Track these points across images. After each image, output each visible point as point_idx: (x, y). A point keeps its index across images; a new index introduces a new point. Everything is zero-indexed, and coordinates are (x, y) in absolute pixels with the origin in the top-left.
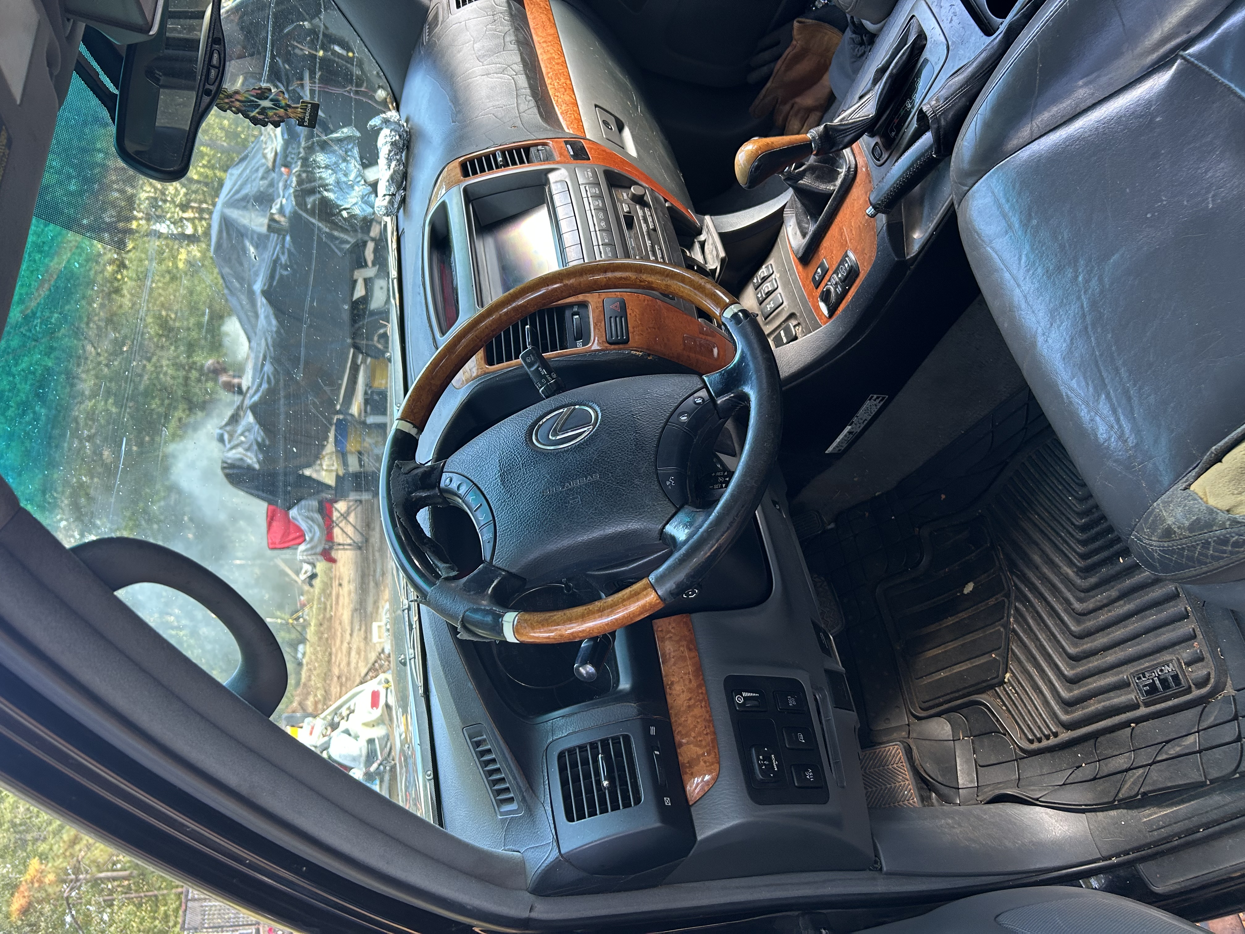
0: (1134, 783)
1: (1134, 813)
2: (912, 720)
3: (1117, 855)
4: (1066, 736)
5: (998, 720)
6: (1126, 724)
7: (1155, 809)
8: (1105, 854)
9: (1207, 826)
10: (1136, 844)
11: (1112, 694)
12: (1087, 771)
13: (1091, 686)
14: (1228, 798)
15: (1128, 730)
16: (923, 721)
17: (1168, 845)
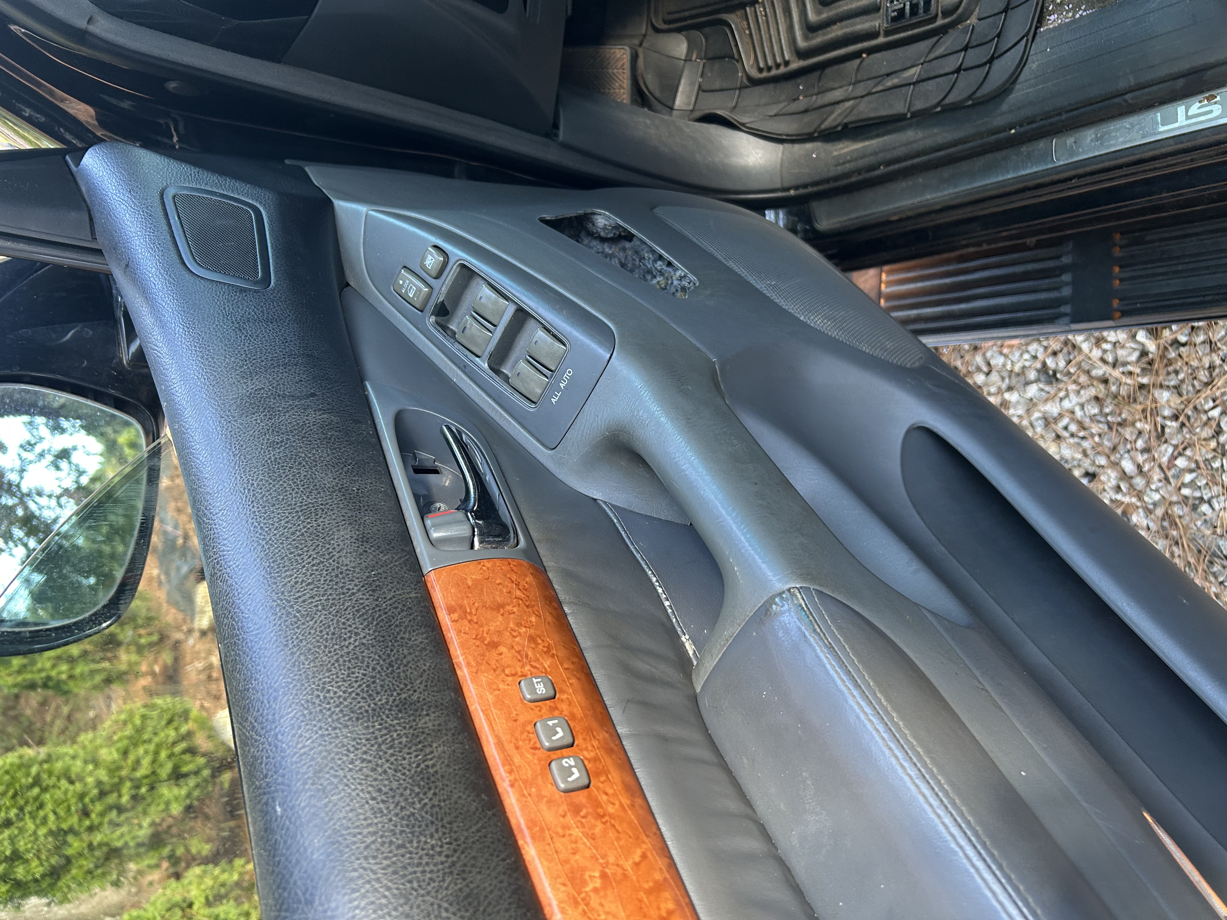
0: (840, 115)
1: (829, 146)
2: (650, 31)
3: (796, 188)
4: (795, 65)
5: (737, 45)
6: (857, 55)
7: (847, 143)
8: (786, 184)
9: (888, 163)
10: (816, 178)
11: (858, 20)
12: (803, 102)
13: (841, 9)
14: (920, 134)
15: (858, 61)
16: (661, 35)
17: (845, 182)
